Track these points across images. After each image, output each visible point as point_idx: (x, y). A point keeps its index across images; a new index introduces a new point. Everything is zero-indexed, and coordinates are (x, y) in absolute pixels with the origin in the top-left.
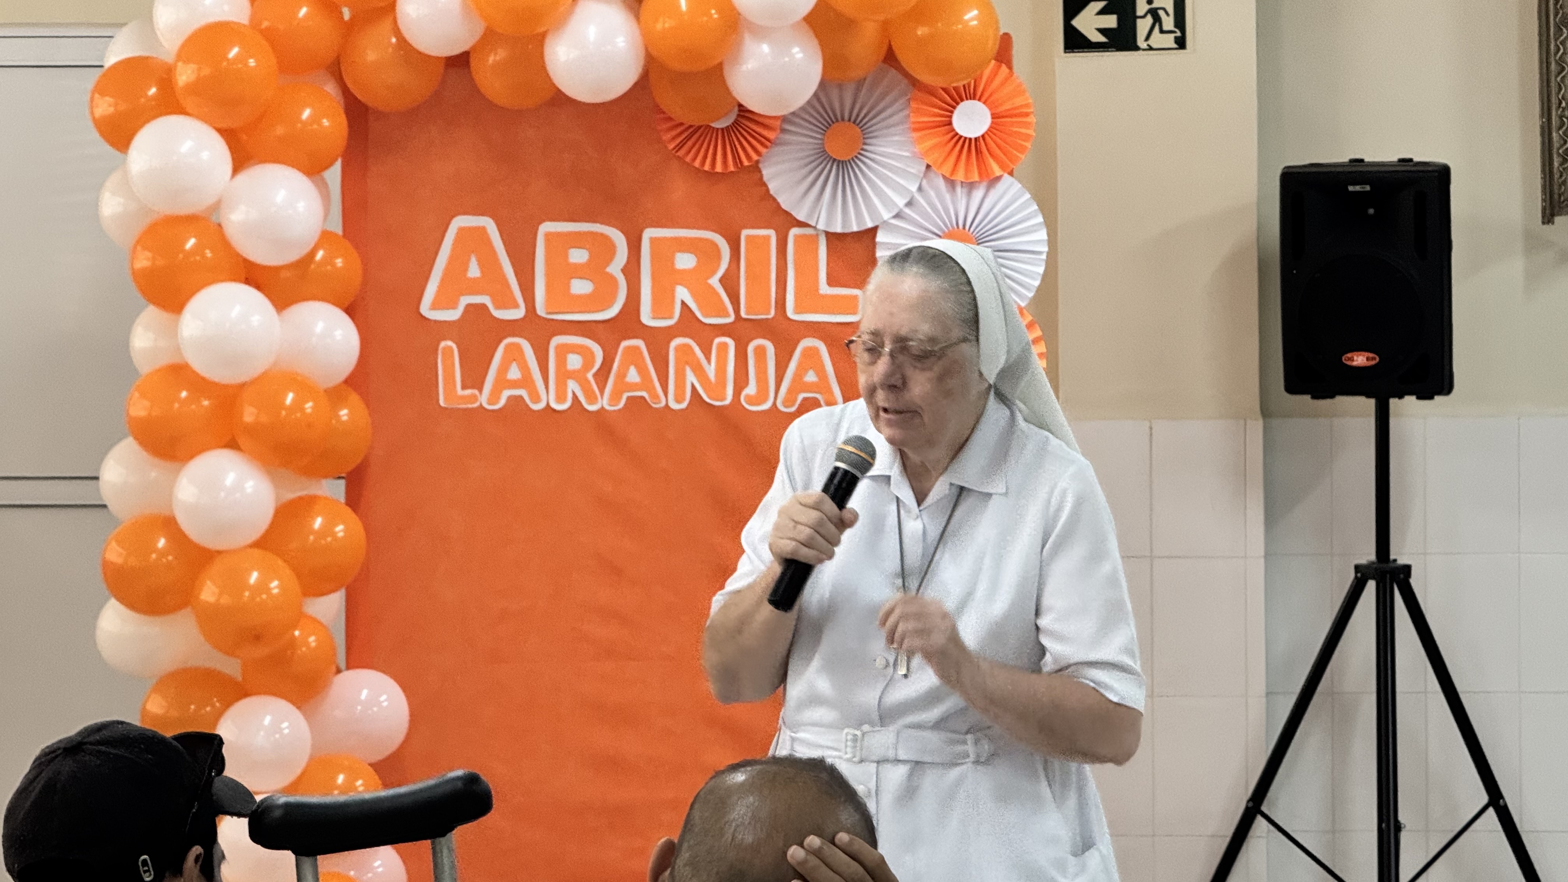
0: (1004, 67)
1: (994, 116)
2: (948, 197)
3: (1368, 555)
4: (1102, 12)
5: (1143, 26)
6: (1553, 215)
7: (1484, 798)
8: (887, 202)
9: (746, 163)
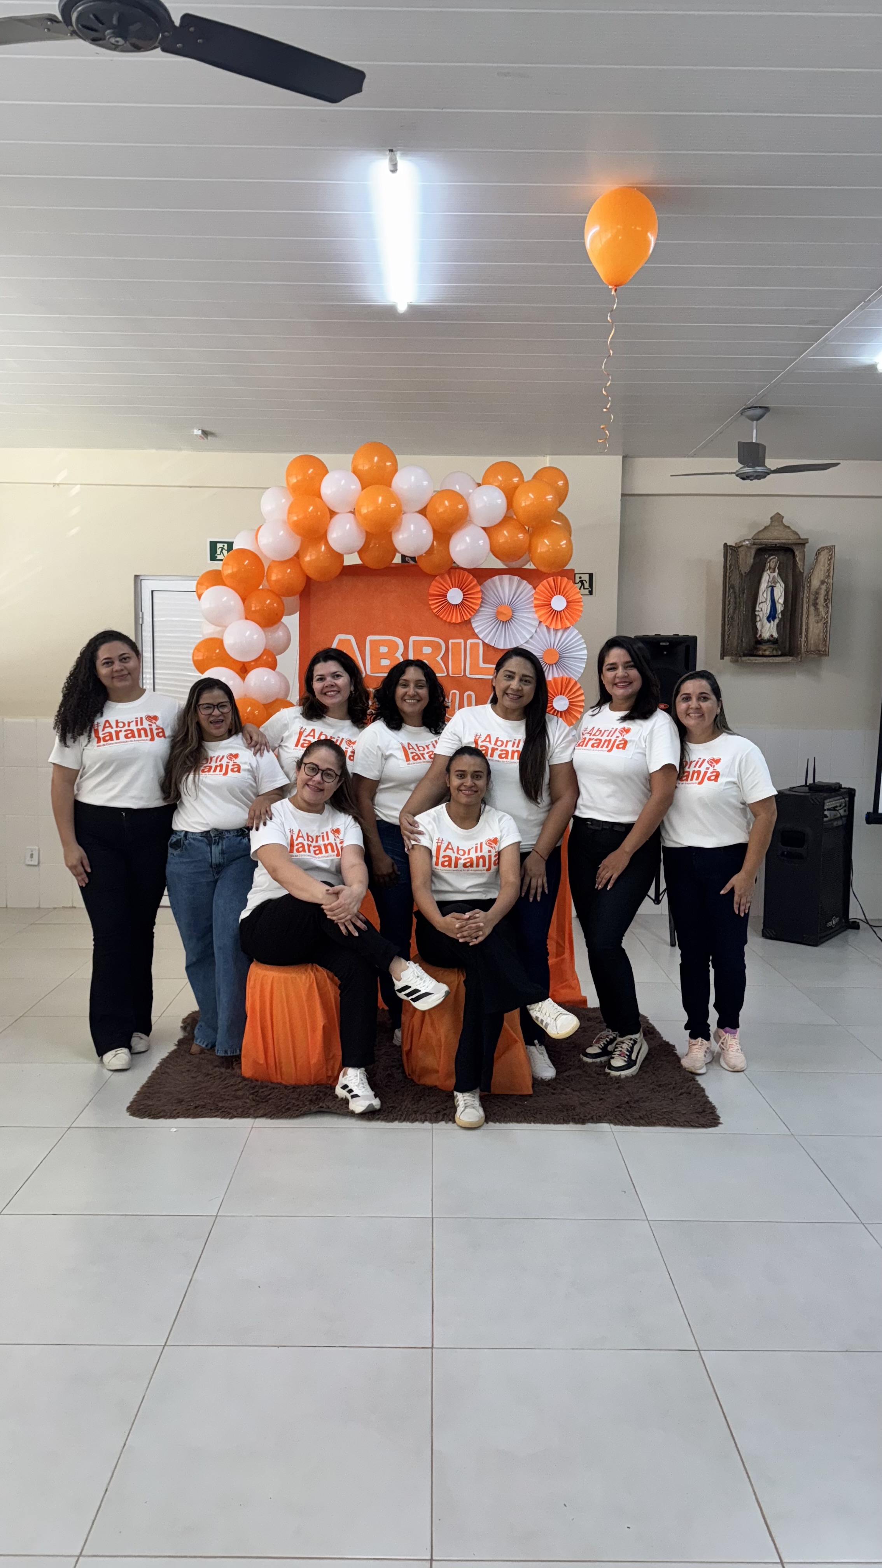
0: (570, 582)
1: (568, 602)
2: (547, 635)
6: (724, 656)
9: (466, 619)
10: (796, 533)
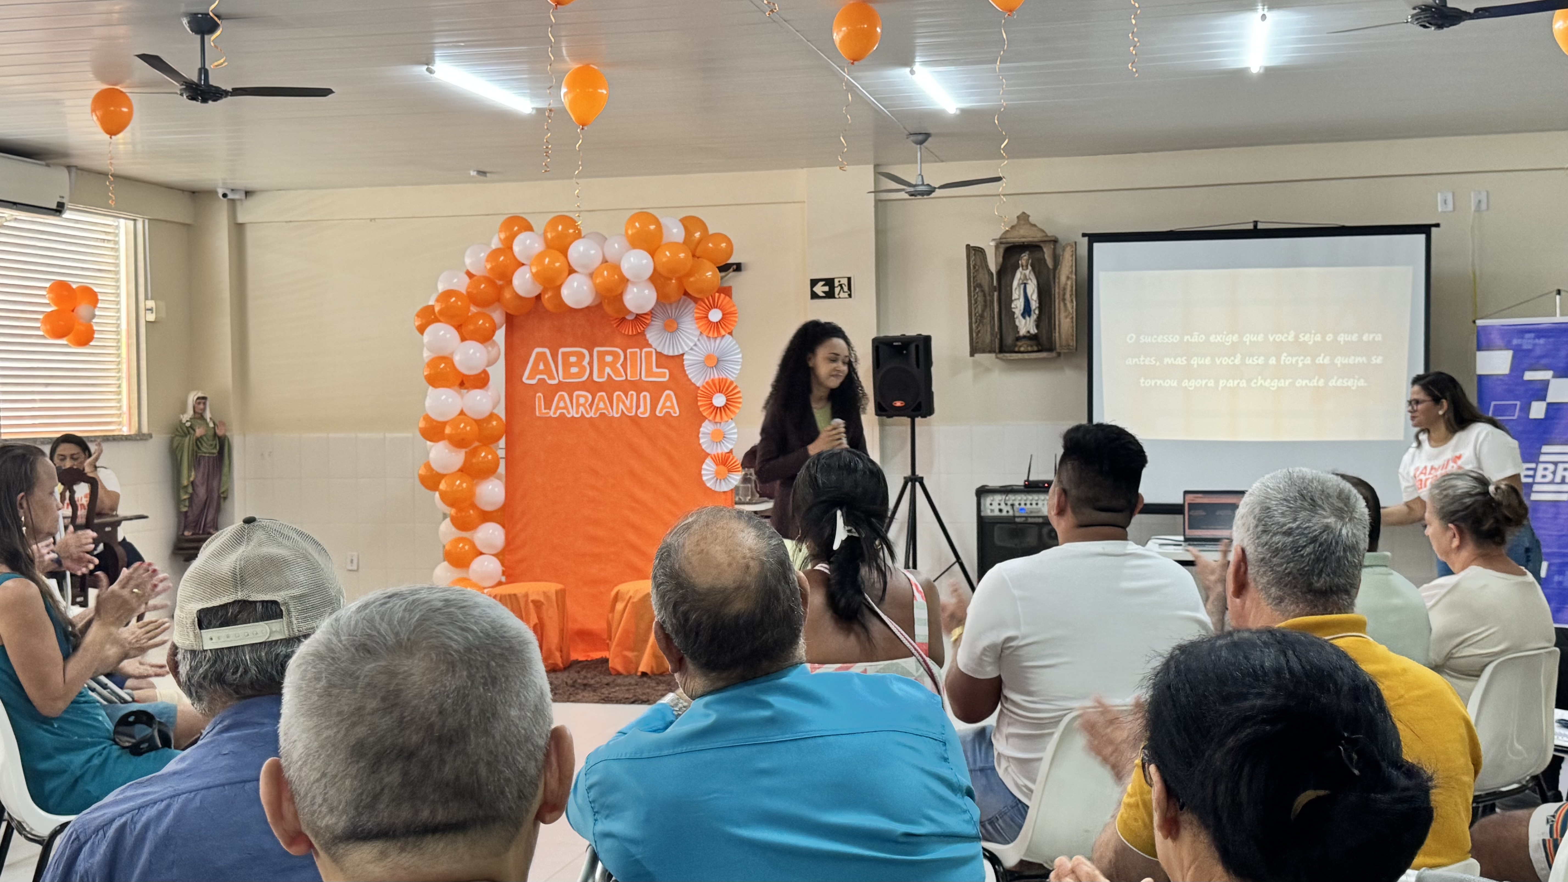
0: (727, 298)
1: (723, 315)
2: (708, 343)
3: (908, 473)
4: (824, 285)
5: (837, 290)
6: (974, 354)
7: (954, 559)
8: (687, 345)
9: (640, 331)
10: (1043, 231)
